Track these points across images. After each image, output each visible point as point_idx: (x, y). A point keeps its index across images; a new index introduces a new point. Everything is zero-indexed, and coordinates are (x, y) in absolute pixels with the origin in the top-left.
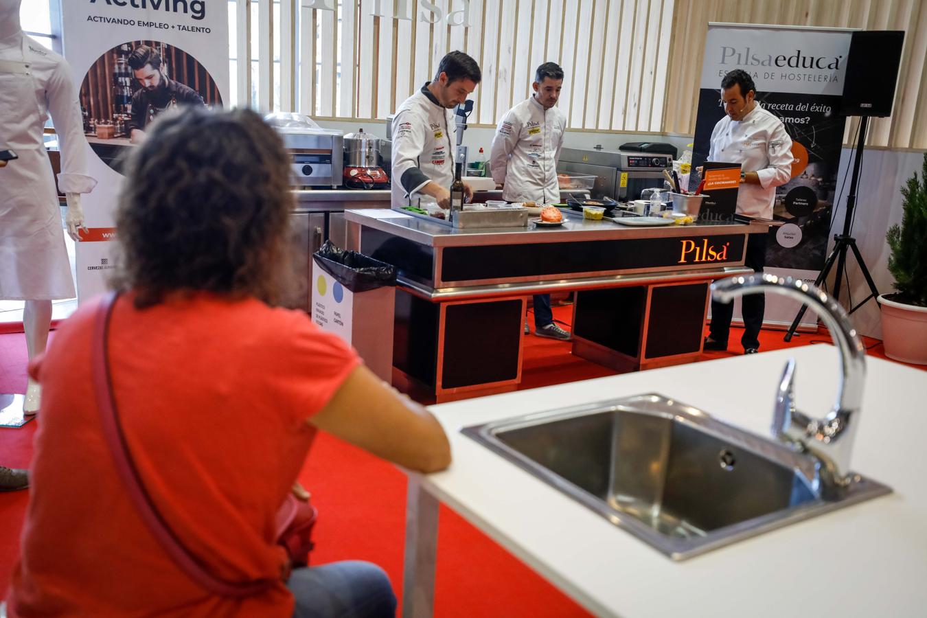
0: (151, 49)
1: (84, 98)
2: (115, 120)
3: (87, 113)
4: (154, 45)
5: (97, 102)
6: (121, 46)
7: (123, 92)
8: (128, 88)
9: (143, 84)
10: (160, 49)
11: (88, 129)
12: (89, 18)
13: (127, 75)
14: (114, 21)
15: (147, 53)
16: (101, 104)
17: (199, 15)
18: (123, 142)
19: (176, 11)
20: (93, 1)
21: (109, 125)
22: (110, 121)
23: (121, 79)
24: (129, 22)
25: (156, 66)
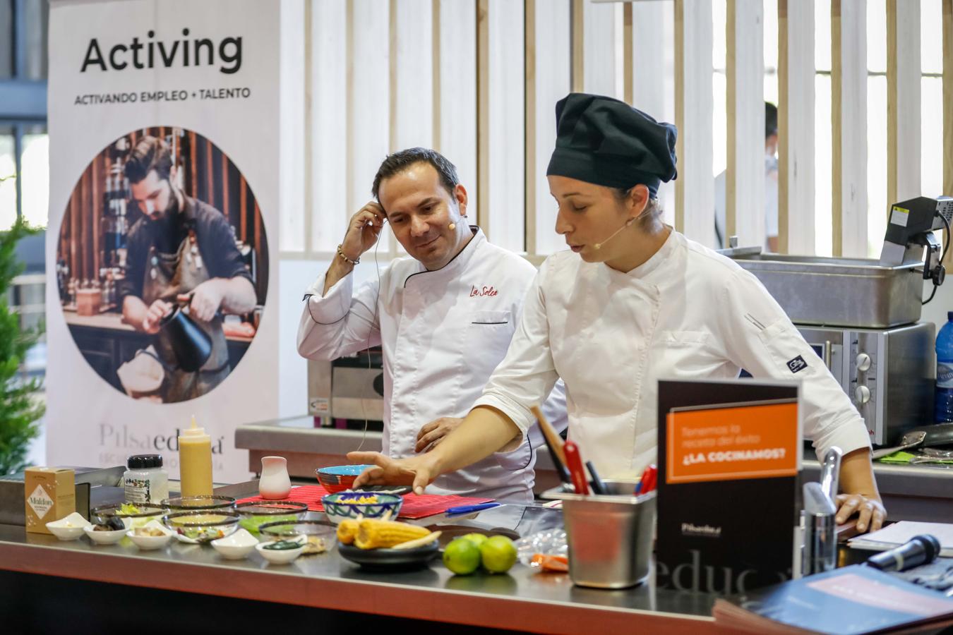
0: (158, 142)
1: (64, 243)
2: (103, 280)
3: (66, 270)
4: (162, 133)
5: (79, 248)
6: (114, 144)
7: (115, 228)
8: (122, 219)
9: (143, 209)
10: (171, 140)
11: (66, 297)
12: (78, 101)
13: (122, 194)
14: (108, 100)
15: (153, 150)
16: (85, 252)
17: (232, 65)
18: (112, 322)
19: (197, 63)
20: (84, 69)
21: (94, 291)
22: (95, 282)
23: (114, 204)
24: (129, 98)
25: (165, 173)
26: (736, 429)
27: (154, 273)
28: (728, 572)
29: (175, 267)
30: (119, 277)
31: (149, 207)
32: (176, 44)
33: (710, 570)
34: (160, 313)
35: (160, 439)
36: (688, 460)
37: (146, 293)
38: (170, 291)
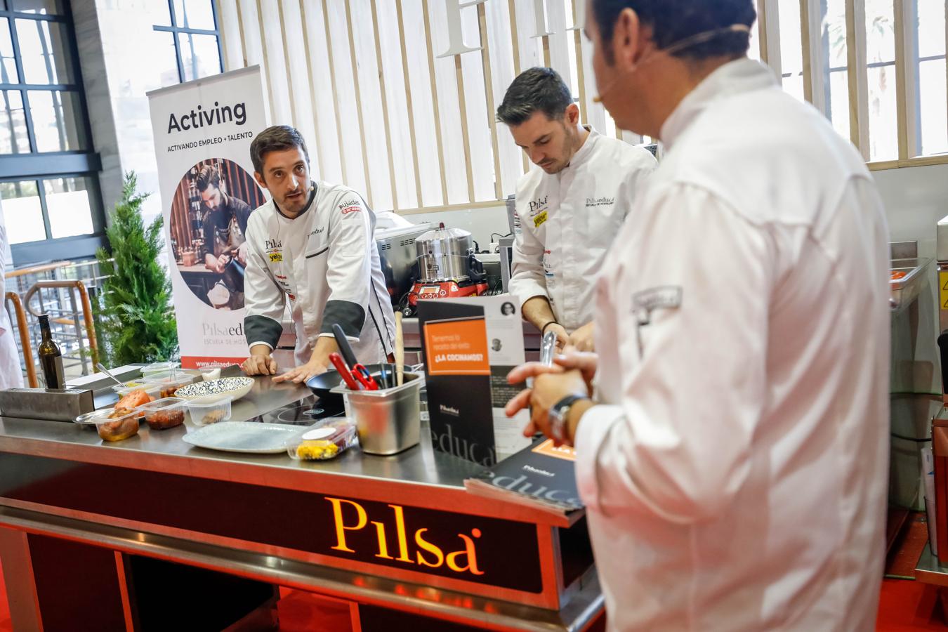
0: (211, 168)
1: (173, 228)
2: (194, 246)
3: (175, 242)
4: (212, 163)
5: (180, 229)
6: (190, 171)
7: (196, 217)
9: (209, 206)
11: (178, 257)
12: (169, 149)
13: (197, 199)
14: (184, 147)
15: (208, 173)
16: (183, 232)
17: (241, 120)
18: (201, 268)
19: (224, 121)
20: (169, 132)
21: (191, 252)
22: (191, 248)
23: (194, 204)
24: (194, 145)
25: (216, 185)
26: (458, 337)
27: (218, 240)
28: (465, 442)
29: (228, 235)
30: (201, 244)
31: (211, 204)
32: (213, 111)
33: (457, 439)
34: (224, 262)
35: (232, 329)
36: (438, 359)
37: (215, 251)
38: (227, 249)
